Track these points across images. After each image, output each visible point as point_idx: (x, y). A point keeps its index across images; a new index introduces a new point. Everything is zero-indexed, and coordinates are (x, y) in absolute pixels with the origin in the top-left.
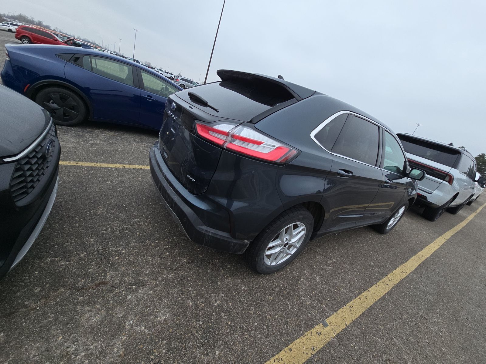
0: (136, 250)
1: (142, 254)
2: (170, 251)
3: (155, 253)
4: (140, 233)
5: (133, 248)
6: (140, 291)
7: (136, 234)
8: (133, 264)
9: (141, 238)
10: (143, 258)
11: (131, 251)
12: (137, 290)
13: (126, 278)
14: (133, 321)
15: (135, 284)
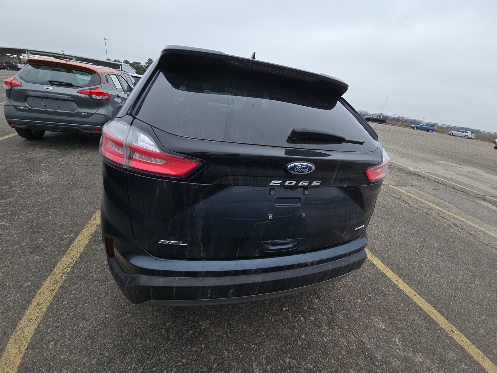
0: (319, 359)
1: (323, 350)
2: (308, 316)
3: (316, 333)
4: (286, 358)
5: (316, 363)
6: (369, 347)
7: (289, 363)
8: (341, 359)
9: (297, 355)
10: (328, 347)
11: (324, 365)
12: (369, 350)
13: (362, 365)
14: (396, 349)
15: (364, 353)
